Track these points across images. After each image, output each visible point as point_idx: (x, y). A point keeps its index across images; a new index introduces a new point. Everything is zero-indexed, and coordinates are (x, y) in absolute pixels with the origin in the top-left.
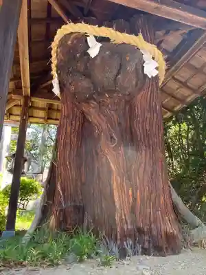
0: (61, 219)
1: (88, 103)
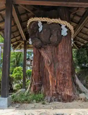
0: (34, 88)
1: (41, 49)
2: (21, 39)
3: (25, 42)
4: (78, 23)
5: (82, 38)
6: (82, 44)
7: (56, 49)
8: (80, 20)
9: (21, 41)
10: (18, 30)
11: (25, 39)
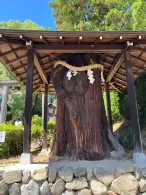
1: (65, 98)
2: (41, 82)
3: (47, 85)
4: (112, 64)
5: (121, 79)
6: (124, 87)
7: (83, 98)
8: (114, 61)
9: (41, 85)
10: (37, 73)
11: (47, 82)
